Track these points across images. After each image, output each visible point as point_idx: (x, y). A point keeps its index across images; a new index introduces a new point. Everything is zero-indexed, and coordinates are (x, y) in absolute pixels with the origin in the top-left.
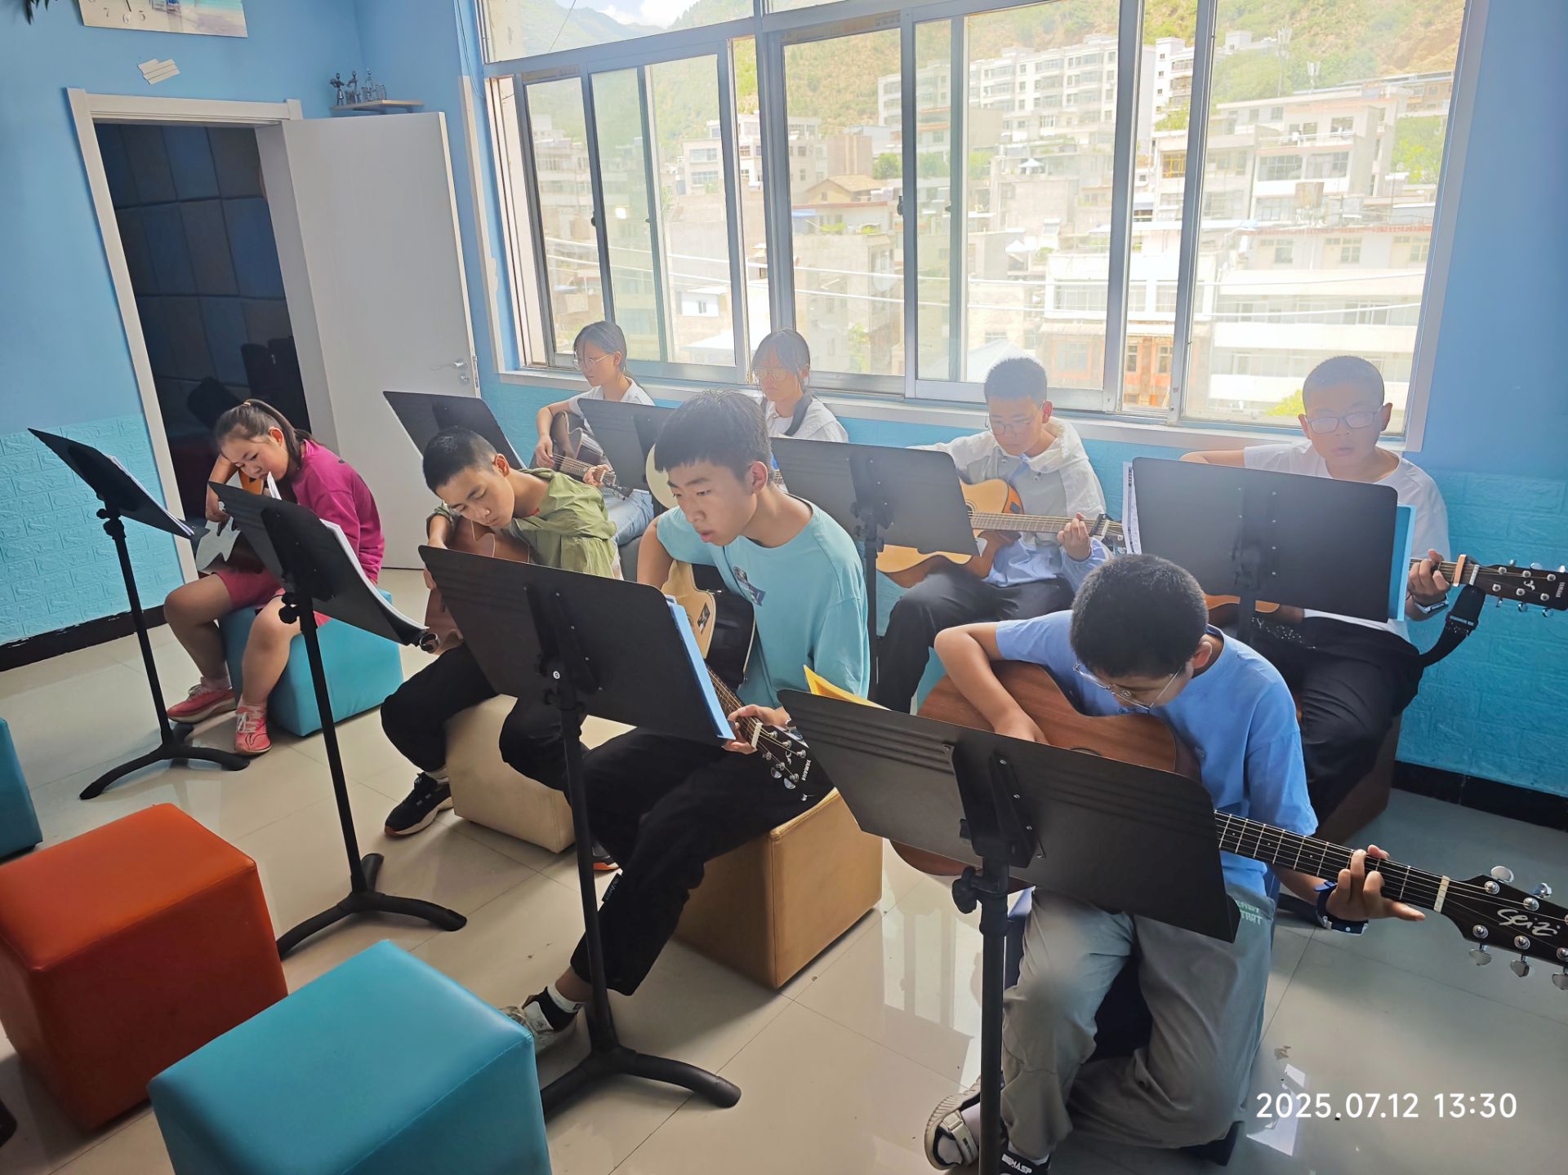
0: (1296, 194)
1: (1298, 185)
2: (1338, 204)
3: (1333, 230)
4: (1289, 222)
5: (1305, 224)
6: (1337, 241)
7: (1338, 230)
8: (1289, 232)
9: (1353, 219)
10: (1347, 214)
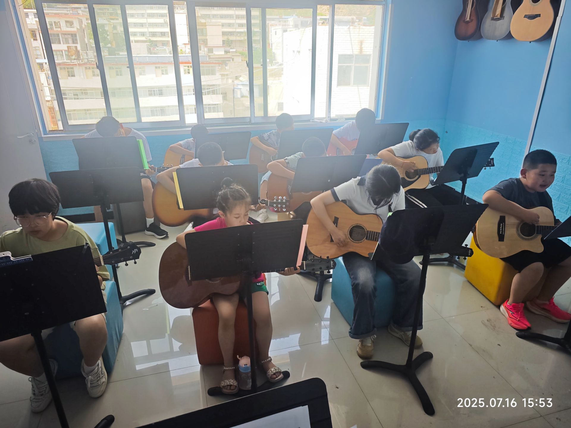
0: (68, 50)
1: (68, 47)
2: (86, 54)
3: (87, 64)
4: (69, 61)
5: (75, 62)
6: (89, 68)
7: (89, 64)
8: (70, 64)
9: (92, 61)
10: (89, 58)
